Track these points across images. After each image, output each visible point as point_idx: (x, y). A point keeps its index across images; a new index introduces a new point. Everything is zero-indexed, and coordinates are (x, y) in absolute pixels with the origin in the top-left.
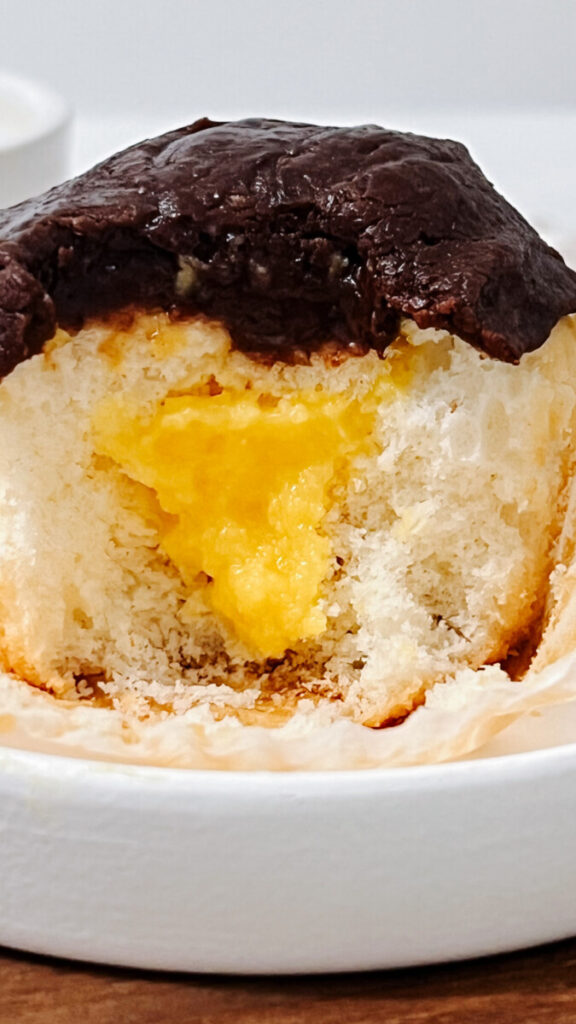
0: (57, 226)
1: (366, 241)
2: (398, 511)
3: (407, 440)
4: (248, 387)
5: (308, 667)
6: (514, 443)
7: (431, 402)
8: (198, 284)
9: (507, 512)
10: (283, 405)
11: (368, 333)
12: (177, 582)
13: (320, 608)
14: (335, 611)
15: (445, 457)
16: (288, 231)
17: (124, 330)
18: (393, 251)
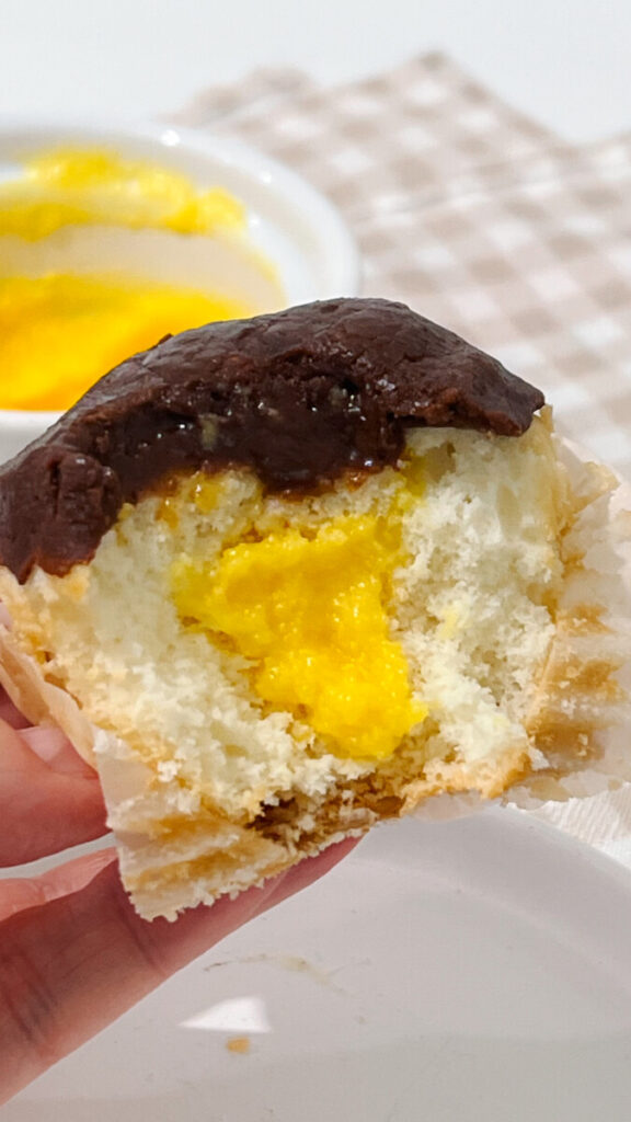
1: (360, 369)
2: (439, 614)
3: (434, 542)
4: (287, 525)
6: (528, 520)
7: (447, 502)
8: (222, 436)
11: (381, 447)
15: (473, 546)
16: (288, 377)
17: (171, 495)
18: (386, 371)
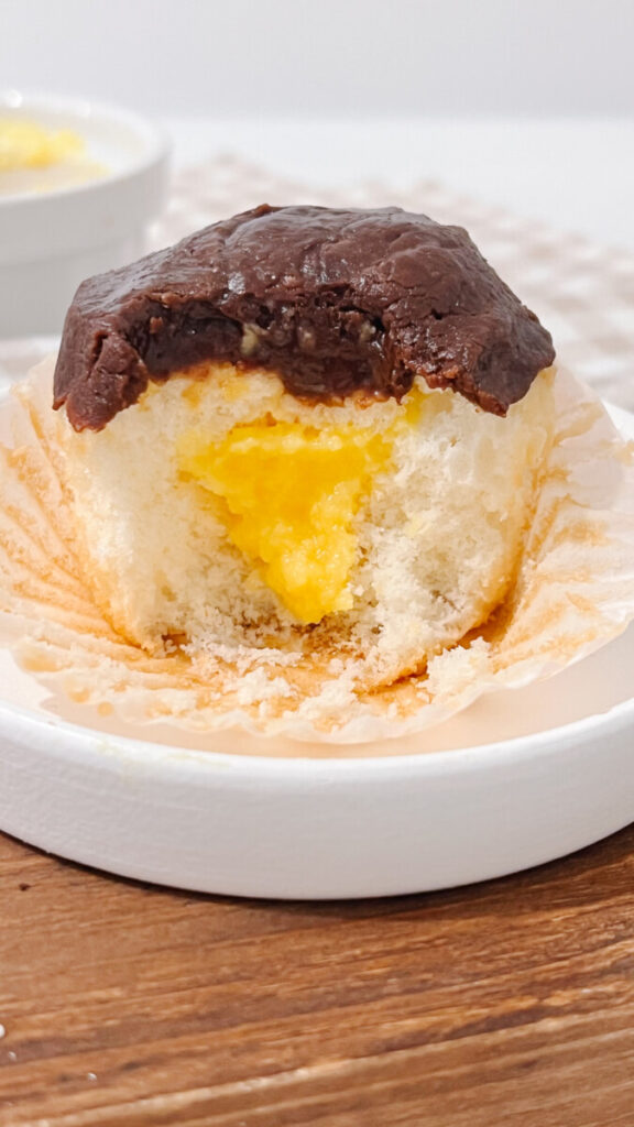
0: (150, 300)
1: (390, 315)
2: (409, 515)
3: (417, 465)
4: (297, 421)
5: (339, 630)
6: (499, 470)
7: (436, 438)
8: (260, 345)
9: (492, 517)
10: (323, 436)
11: (389, 386)
12: (240, 563)
13: (348, 590)
14: (360, 591)
15: (446, 480)
16: (329, 305)
17: (202, 380)
18: (410, 325)
